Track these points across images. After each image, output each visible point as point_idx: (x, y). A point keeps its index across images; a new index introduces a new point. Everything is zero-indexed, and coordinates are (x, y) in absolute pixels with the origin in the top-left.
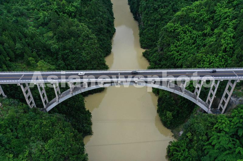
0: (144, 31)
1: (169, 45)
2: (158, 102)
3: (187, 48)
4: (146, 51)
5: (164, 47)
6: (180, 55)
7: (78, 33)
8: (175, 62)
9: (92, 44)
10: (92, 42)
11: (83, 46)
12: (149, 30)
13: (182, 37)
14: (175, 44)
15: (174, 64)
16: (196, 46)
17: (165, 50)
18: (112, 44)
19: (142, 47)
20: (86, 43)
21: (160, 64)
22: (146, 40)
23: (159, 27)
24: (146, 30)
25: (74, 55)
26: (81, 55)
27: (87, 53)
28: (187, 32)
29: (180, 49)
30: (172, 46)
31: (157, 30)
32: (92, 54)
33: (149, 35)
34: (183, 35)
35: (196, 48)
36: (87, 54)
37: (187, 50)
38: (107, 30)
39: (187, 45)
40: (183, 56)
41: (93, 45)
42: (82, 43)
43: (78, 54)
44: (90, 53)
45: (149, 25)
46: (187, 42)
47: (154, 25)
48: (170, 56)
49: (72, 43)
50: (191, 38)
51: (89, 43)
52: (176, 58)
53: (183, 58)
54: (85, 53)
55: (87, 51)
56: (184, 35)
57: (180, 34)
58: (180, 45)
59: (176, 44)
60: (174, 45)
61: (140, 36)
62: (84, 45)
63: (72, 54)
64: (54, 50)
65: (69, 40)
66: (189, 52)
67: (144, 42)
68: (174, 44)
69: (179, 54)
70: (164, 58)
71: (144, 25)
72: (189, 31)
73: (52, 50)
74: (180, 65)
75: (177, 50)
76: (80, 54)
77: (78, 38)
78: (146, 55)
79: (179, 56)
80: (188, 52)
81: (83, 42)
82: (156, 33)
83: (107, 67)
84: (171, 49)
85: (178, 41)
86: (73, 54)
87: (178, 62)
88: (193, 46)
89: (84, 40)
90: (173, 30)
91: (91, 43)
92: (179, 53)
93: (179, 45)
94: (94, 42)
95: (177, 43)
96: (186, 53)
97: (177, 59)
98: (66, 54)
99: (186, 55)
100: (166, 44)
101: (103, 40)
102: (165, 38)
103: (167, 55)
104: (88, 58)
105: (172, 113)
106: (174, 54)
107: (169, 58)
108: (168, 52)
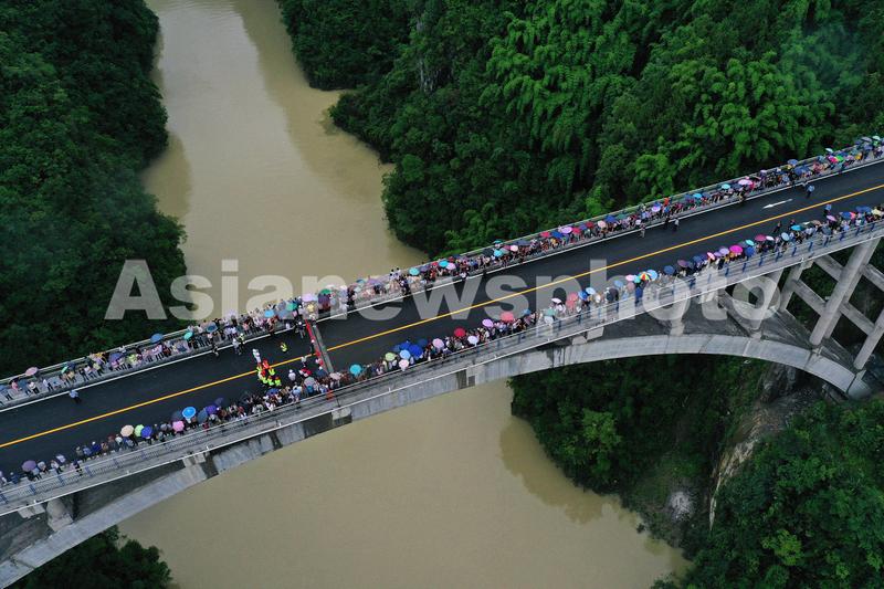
6: (553, 87)
8: (534, 131)
15: (531, 142)
16: (623, 27)
17: (464, 76)
19: (320, 83)
21: (454, 155)
22: (325, 46)
27: (23, 180)
29: (549, 57)
30: (498, 50)
32: (56, 182)
33: (338, 19)
35: (624, 38)
36: (24, 185)
37: (578, 56)
38: (112, 19)
39: (577, 30)
40: (567, 91)
48: (501, 100)
52: (539, 111)
53: (571, 105)
55: (20, 168)
58: (539, 35)
59: (519, 34)
60: (510, 39)
67: (318, 59)
68: (503, 34)
74: (568, 139)
75: (534, 64)
78: (352, 119)
79: (547, 93)
83: (174, 226)
84: (499, 65)
85: (522, 16)
87: (551, 127)
88: (609, 28)
92: (547, 78)
93: (536, 37)
95: (522, 29)
96: (579, 74)
97: (545, 112)
99: (581, 84)
100: (463, 45)
101: (104, 80)
102: (448, 12)
103: (480, 103)
104: (36, 208)
105: (610, 414)
106: (526, 87)
107: (494, 116)
108: (481, 86)
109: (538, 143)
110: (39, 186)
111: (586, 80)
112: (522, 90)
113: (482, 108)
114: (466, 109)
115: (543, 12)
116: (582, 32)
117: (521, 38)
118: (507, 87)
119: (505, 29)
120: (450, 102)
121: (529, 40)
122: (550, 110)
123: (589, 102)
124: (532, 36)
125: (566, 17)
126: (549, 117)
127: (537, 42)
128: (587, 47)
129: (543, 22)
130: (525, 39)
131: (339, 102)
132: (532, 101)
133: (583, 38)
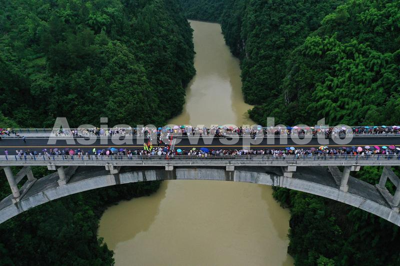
0: (251, 69)
1: (312, 86)
2: (290, 227)
3: (358, 92)
4: (255, 107)
5: (300, 92)
6: (342, 107)
7: (102, 58)
9: (133, 83)
10: (134, 78)
11: (112, 86)
12: (261, 66)
13: (344, 65)
14: (328, 83)
16: (382, 85)
17: (302, 98)
18: (185, 95)
19: (247, 101)
20: (120, 80)
22: (254, 87)
23: (281, 60)
24: (256, 66)
25: (88, 106)
26: (105, 106)
27: (120, 103)
28: (356, 55)
29: (342, 93)
30: (319, 88)
31: (279, 65)
32: (131, 105)
33: (262, 77)
34: (345, 61)
35: (381, 90)
36: (120, 105)
37: (357, 96)
38: (176, 64)
39: (358, 84)
40: (348, 109)
41: (135, 86)
42: (109, 81)
43: (97, 104)
44: (128, 103)
45: (260, 57)
46: (357, 77)
47: (271, 57)
48: (317, 110)
49: (86, 79)
50: (367, 68)
51: (125, 81)
52: (332, 116)
53: (349, 115)
54: (115, 103)
55: (120, 98)
56: (347, 61)
57: (337, 60)
58: (339, 84)
60: (325, 85)
61: (243, 80)
62: (114, 84)
63: (84, 104)
64: (39, 92)
65: (78, 72)
66: (363, 101)
67: (250, 92)
68: (323, 83)
69: (339, 107)
70: (300, 116)
71: (251, 58)
72: (359, 54)
73: (33, 92)
75: (334, 96)
76: (101, 103)
77: (101, 68)
78: (256, 115)
79: (338, 109)
80: (361, 100)
81: (112, 79)
82: (276, 74)
84: (318, 94)
85: (334, 76)
86: (86, 103)
88: (374, 85)
89: (114, 73)
90: (320, 53)
91: (130, 81)
92: (339, 102)
93: (337, 85)
94: (139, 80)
95: (332, 81)
96: (355, 103)
97: (335, 117)
98: (69, 103)
99: (356, 108)
100: (305, 85)
102: (300, 71)
103: (307, 110)
106: (328, 105)
110: (125, 106)
111: (359, 106)
112: (326, 105)
113: (307, 112)
114: (300, 112)
116: (360, 85)
117: (331, 84)
118: (319, 103)
119: (324, 81)
122: (338, 117)
127: (337, 87)
128: (362, 92)
129: (343, 79)
131: (253, 109)
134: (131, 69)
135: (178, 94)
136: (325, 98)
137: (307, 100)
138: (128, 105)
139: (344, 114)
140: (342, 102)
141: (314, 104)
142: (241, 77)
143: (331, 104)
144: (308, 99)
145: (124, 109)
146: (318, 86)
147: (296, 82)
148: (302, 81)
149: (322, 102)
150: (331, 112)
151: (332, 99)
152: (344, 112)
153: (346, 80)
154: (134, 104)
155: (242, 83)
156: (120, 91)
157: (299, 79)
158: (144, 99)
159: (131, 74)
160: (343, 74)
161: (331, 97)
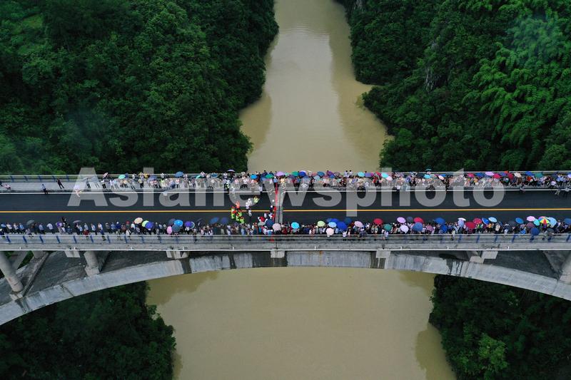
0: (367, 27)
1: (471, 64)
3: (549, 75)
4: (374, 89)
5: (452, 72)
6: (521, 99)
7: (136, 18)
8: (498, 128)
9: (188, 59)
10: (187, 50)
11: (153, 64)
12: (383, 22)
13: (527, 30)
14: (499, 59)
15: (493, 135)
17: (456, 82)
18: (265, 69)
19: (362, 78)
20: (166, 55)
21: (436, 134)
23: (415, 12)
24: (374, 22)
25: (118, 100)
26: (145, 99)
27: (169, 92)
28: (549, 11)
29: (522, 77)
30: (485, 67)
31: (411, 21)
32: (185, 97)
33: (385, 40)
34: (529, 22)
36: (169, 95)
37: (545, 81)
39: (549, 62)
40: (530, 103)
41: (191, 64)
42: (148, 56)
43: (132, 95)
44: (180, 92)
45: (382, 6)
46: (549, 51)
48: (479, 102)
49: (111, 54)
50: (565, 34)
51: (175, 55)
52: (505, 114)
53: (531, 114)
54: (161, 93)
55: (168, 85)
56: (533, 21)
57: (517, 20)
58: (518, 60)
59: (503, 58)
60: (495, 61)
61: (354, 44)
62: (157, 61)
63: (111, 96)
64: (36, 79)
65: (97, 42)
66: (556, 90)
67: (365, 63)
68: (492, 58)
69: (517, 99)
70: (452, 111)
71: (367, 8)
72: (553, 10)
73: (26, 79)
74: (523, 136)
75: (509, 81)
76: (138, 93)
77: (134, 35)
78: (375, 102)
79: (515, 102)
80: (552, 89)
81: (153, 52)
83: (247, 142)
84: (483, 77)
85: (509, 47)
86: (113, 94)
87: (512, 126)
89: (156, 43)
90: (490, 7)
91: (182, 56)
92: (517, 91)
93: (515, 62)
94: (197, 53)
95: (507, 55)
96: (542, 93)
97: (510, 115)
98: (87, 94)
99: (543, 101)
100: (461, 61)
101: (235, 52)
102: (455, 37)
103: (462, 102)
104: (170, 109)
105: (504, 344)
106: (499, 96)
107: (471, 113)
108: (466, 90)
109: (499, 136)
110: (176, 97)
111: (548, 99)
112: (495, 97)
113: (463, 106)
114: (451, 104)
115: (526, 46)
116: (553, 64)
117: (504, 61)
118: (485, 93)
119: (494, 54)
120: (441, 98)
121: (509, 64)
122: (514, 115)
123: (546, 115)
124: (513, 61)
125: (543, 52)
126: (512, 119)
127: (515, 66)
128: (554, 75)
129: (524, 53)
130: (507, 62)
131: (371, 91)
132: (501, 106)
133: (553, 68)
134: (182, 34)
135: (255, 69)
136: (494, 83)
137: (463, 85)
138: (182, 96)
139: (524, 110)
140: (521, 90)
141: (475, 93)
142: (352, 38)
143: (505, 95)
144: (465, 84)
145: (175, 102)
146: (483, 63)
147: (447, 55)
148: (457, 54)
149: (489, 91)
150: (504, 107)
151: (504, 86)
152: (524, 108)
153: (530, 55)
154: (191, 94)
155: (351, 48)
156: (167, 73)
157: (453, 50)
158: (205, 84)
159: (183, 43)
160: (524, 44)
161: (503, 82)
